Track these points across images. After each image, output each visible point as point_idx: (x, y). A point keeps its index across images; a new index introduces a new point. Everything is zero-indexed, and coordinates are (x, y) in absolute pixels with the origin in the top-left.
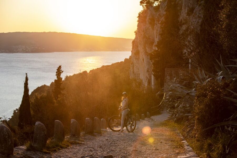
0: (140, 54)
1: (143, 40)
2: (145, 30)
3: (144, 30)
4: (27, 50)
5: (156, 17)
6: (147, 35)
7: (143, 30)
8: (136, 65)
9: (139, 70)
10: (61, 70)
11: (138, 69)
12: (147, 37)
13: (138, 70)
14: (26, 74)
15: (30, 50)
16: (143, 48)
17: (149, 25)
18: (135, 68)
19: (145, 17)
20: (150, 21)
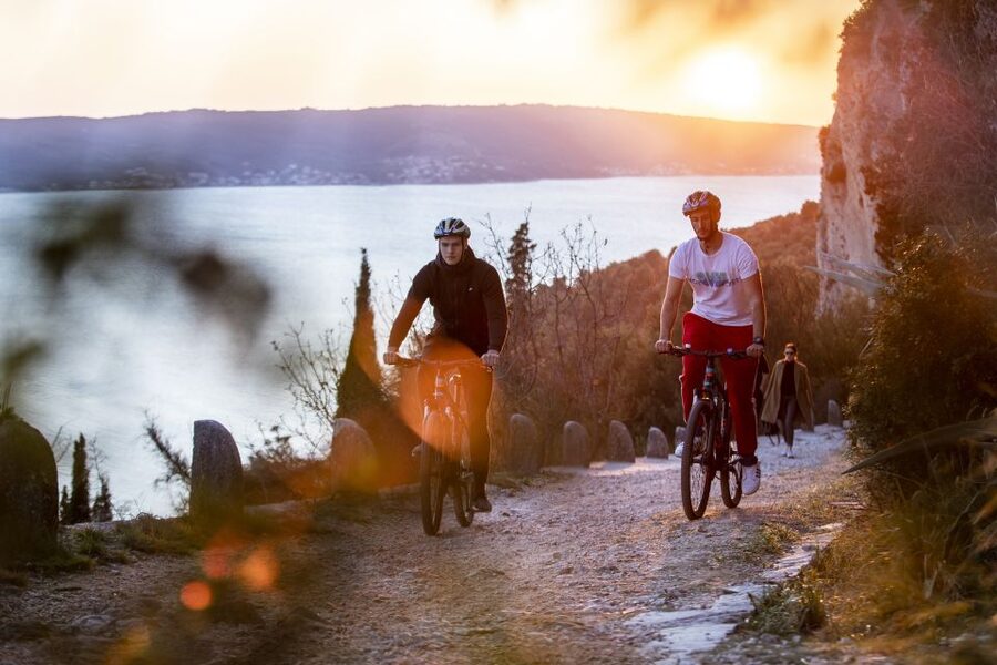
0: (850, 178)
1: (859, 125)
2: (864, 86)
3: (861, 86)
4: (439, 175)
5: (907, 33)
6: (874, 105)
7: (857, 85)
8: (833, 224)
9: (845, 240)
10: (528, 241)
11: (842, 237)
12: (875, 110)
13: (842, 242)
14: (364, 251)
15: (447, 174)
16: (859, 156)
17: (881, 65)
18: (830, 234)
19: (867, 35)
20: (884, 48)
